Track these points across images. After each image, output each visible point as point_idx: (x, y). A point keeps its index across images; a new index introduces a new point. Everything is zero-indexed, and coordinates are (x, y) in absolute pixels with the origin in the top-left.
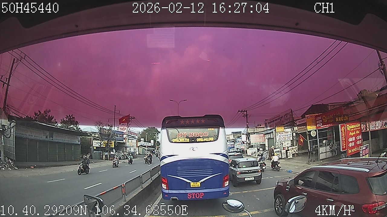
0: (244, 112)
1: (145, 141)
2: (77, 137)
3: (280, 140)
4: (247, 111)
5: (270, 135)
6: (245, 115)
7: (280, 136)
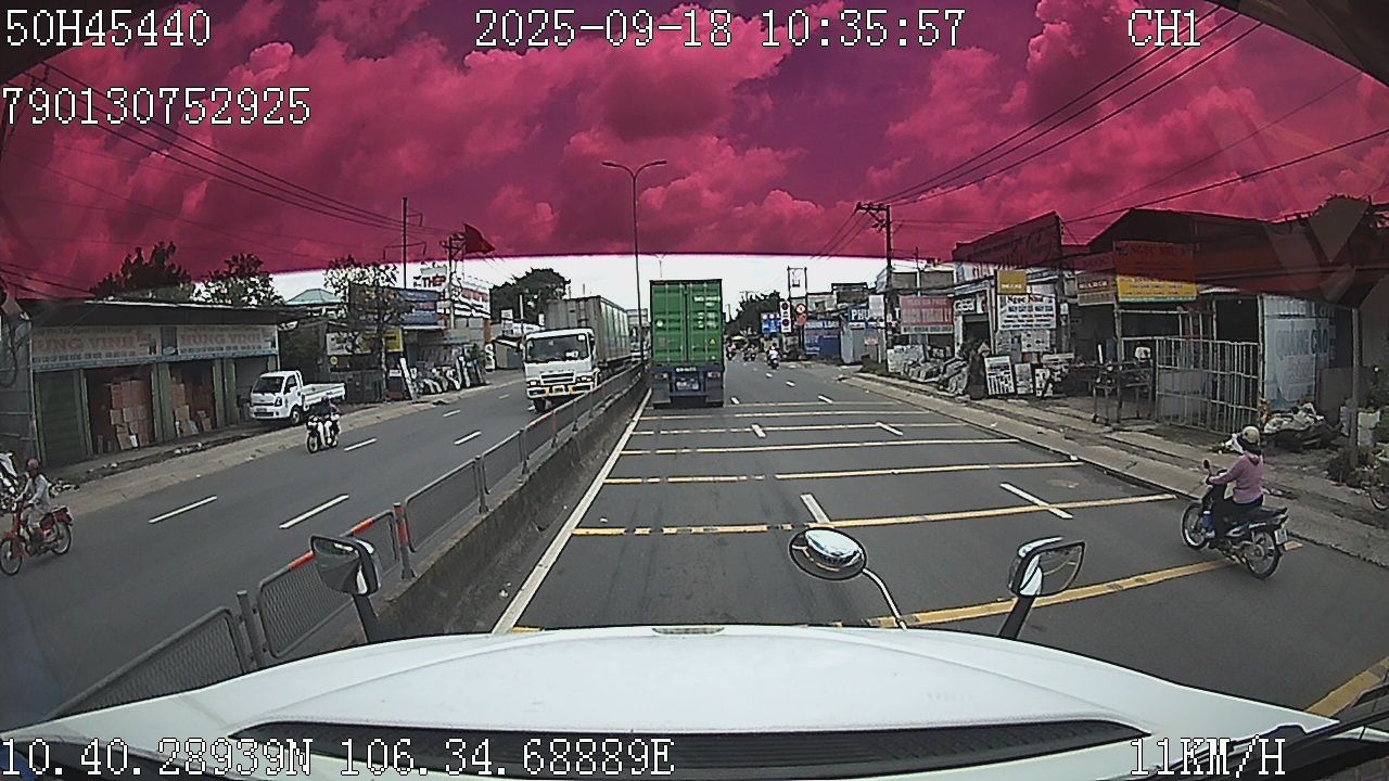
0: (878, 210)
1: (516, 319)
2: (263, 330)
3: (1011, 324)
4: (888, 207)
5: (972, 304)
6: (882, 221)
7: (1011, 310)
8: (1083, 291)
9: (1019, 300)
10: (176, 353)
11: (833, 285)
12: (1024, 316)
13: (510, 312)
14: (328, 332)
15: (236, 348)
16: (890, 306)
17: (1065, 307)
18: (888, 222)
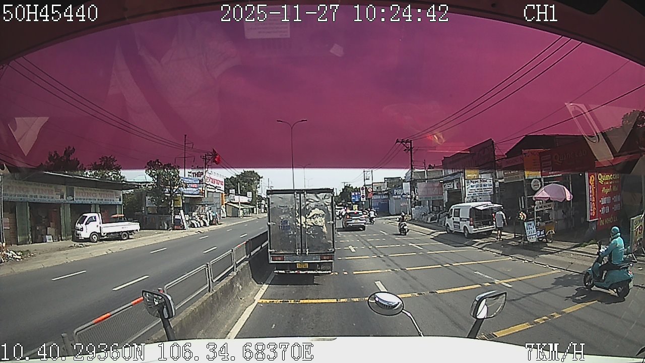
0: (406, 142)
1: (236, 194)
2: (115, 193)
3: (472, 193)
4: (411, 141)
5: (452, 185)
6: (408, 147)
7: (472, 186)
8: (506, 176)
9: (476, 182)
10: (73, 200)
11: (385, 178)
12: (478, 189)
13: (234, 190)
14: (147, 196)
15: (102, 200)
16: (413, 188)
17: (497, 184)
18: (411, 148)
